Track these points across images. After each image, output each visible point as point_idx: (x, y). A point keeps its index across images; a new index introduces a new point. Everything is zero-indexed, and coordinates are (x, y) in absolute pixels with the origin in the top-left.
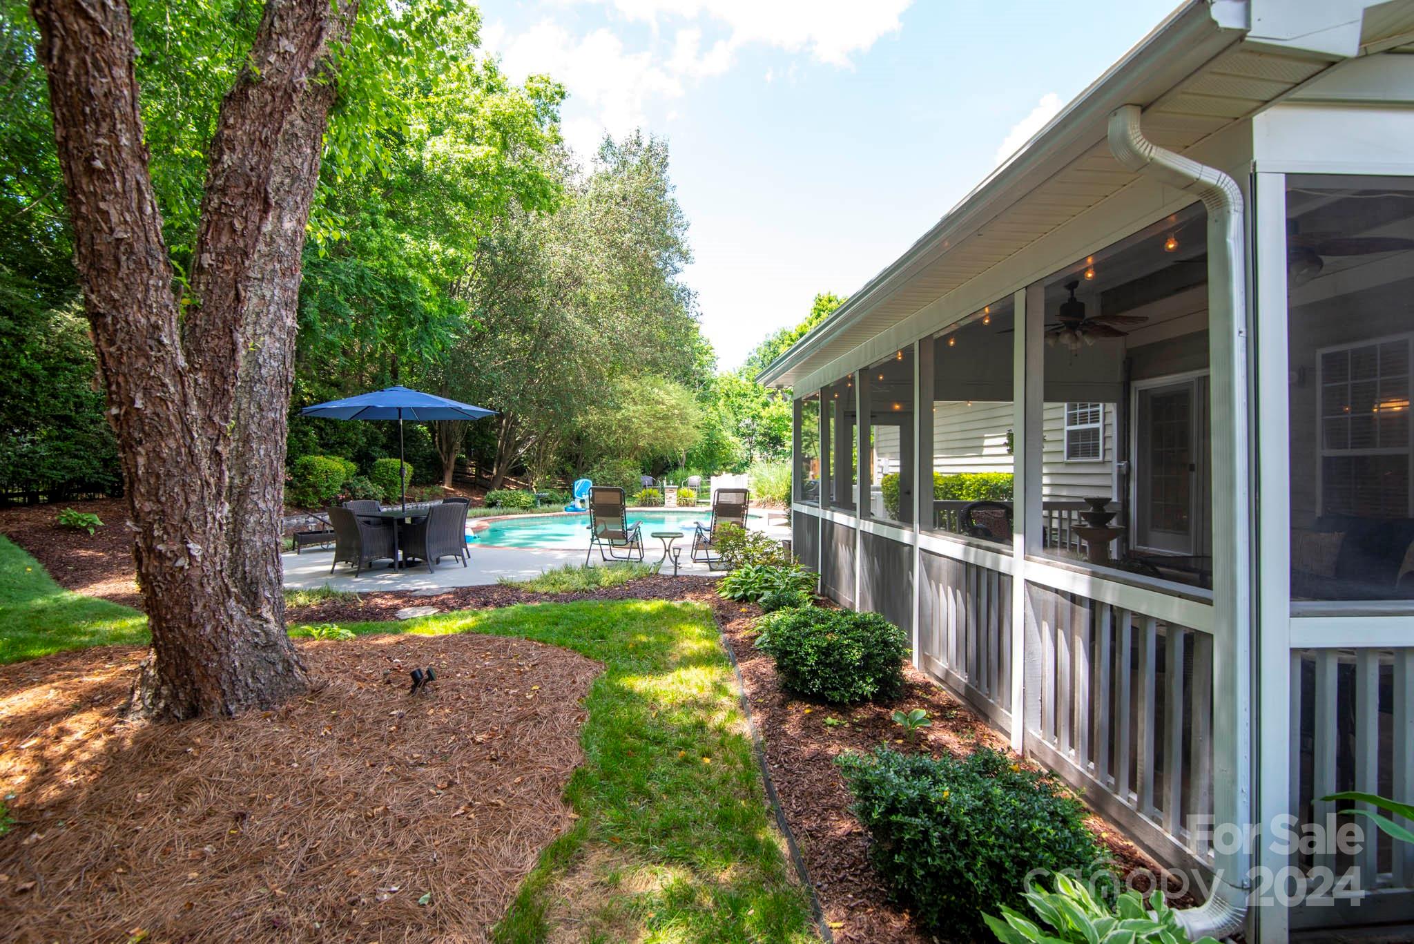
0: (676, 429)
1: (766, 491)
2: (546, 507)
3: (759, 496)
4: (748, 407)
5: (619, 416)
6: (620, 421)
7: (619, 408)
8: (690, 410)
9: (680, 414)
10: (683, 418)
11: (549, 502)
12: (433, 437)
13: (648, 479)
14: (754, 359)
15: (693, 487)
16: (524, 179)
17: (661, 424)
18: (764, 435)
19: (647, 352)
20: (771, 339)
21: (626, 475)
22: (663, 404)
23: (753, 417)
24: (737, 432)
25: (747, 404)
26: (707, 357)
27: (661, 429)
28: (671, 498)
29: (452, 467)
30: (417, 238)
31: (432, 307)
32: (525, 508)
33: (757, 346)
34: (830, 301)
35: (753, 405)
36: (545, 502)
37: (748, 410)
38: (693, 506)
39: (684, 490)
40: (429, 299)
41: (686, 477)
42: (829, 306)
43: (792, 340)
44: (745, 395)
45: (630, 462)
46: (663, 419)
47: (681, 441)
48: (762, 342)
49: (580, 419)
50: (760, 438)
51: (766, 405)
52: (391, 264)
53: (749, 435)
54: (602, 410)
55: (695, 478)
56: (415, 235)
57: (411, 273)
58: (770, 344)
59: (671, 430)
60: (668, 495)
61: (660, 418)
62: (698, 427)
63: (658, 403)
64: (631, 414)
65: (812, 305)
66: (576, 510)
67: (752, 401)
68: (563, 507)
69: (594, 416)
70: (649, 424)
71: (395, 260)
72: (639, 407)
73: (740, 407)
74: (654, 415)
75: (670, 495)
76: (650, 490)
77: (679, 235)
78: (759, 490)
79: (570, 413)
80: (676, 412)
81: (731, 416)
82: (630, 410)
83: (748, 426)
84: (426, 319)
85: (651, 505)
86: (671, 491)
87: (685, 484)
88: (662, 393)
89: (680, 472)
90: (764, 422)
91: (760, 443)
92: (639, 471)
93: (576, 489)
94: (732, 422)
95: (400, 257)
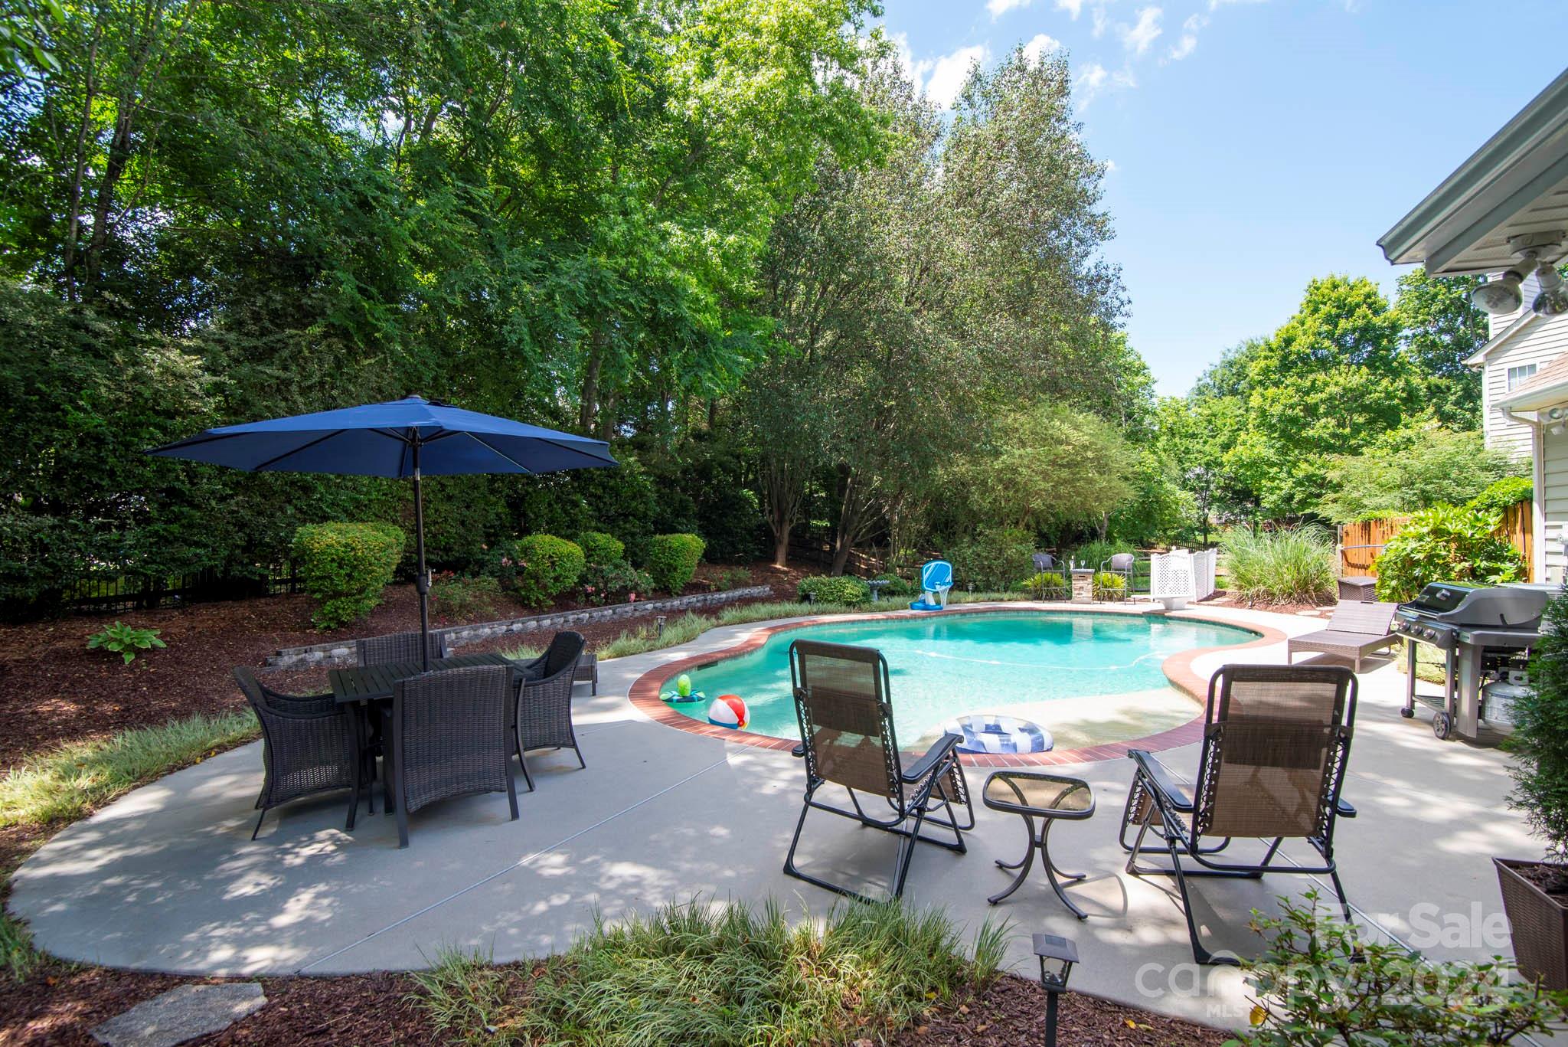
0: (1090, 481)
1: (1255, 578)
2: (884, 602)
3: (1241, 587)
4: (1199, 452)
5: (998, 465)
6: (1001, 471)
7: (997, 453)
8: (1113, 451)
9: (1098, 459)
10: (1102, 466)
11: (892, 593)
12: (761, 503)
13: (1044, 558)
14: (1206, 386)
15: (1119, 570)
16: (830, 112)
17: (1065, 474)
18: (1225, 488)
19: (1042, 368)
20: (1231, 357)
21: (1011, 552)
22: (1068, 444)
23: (1208, 465)
24: (1184, 485)
25: (1198, 447)
26: (1140, 379)
27: (1065, 482)
28: (1083, 588)
29: (786, 540)
30: (687, 227)
31: (710, 320)
32: (849, 604)
33: (1209, 369)
34: (1335, 287)
35: (1207, 448)
36: (885, 594)
37: (1199, 456)
38: (1121, 599)
39: (1104, 575)
40: (707, 308)
41: (1109, 554)
42: (1334, 295)
43: (1271, 350)
44: (1194, 436)
45: (1019, 532)
46: (1068, 466)
47: (1098, 499)
48: (1217, 362)
49: (940, 472)
50: (1218, 493)
51: (1226, 447)
52: (644, 262)
53: (1202, 488)
54: (975, 457)
55: (1124, 558)
56: (685, 224)
57: (673, 273)
58: (1231, 364)
59: (1082, 483)
60: (1077, 584)
61: (1064, 466)
62: (1126, 479)
63: (1060, 442)
64: (1017, 461)
65: (1302, 297)
66: (926, 608)
67: (1205, 442)
68: (909, 601)
69: (962, 466)
70: (1046, 476)
71: (649, 255)
72: (1029, 450)
73: (1187, 451)
74: (1053, 463)
75: (1081, 583)
76: (1047, 575)
77: (1090, 188)
78: (1241, 577)
79: (926, 463)
80: (1090, 454)
81: (1174, 464)
82: (1013, 455)
83: (1198, 477)
84: (703, 339)
85: (1050, 598)
86: (1083, 577)
87: (1107, 567)
88: (1065, 427)
89: (1096, 547)
90: (1227, 469)
91: (1220, 500)
92: (1032, 545)
93: (925, 577)
94: (1175, 472)
95: (660, 253)
